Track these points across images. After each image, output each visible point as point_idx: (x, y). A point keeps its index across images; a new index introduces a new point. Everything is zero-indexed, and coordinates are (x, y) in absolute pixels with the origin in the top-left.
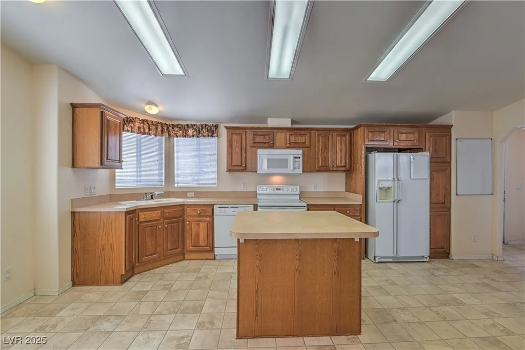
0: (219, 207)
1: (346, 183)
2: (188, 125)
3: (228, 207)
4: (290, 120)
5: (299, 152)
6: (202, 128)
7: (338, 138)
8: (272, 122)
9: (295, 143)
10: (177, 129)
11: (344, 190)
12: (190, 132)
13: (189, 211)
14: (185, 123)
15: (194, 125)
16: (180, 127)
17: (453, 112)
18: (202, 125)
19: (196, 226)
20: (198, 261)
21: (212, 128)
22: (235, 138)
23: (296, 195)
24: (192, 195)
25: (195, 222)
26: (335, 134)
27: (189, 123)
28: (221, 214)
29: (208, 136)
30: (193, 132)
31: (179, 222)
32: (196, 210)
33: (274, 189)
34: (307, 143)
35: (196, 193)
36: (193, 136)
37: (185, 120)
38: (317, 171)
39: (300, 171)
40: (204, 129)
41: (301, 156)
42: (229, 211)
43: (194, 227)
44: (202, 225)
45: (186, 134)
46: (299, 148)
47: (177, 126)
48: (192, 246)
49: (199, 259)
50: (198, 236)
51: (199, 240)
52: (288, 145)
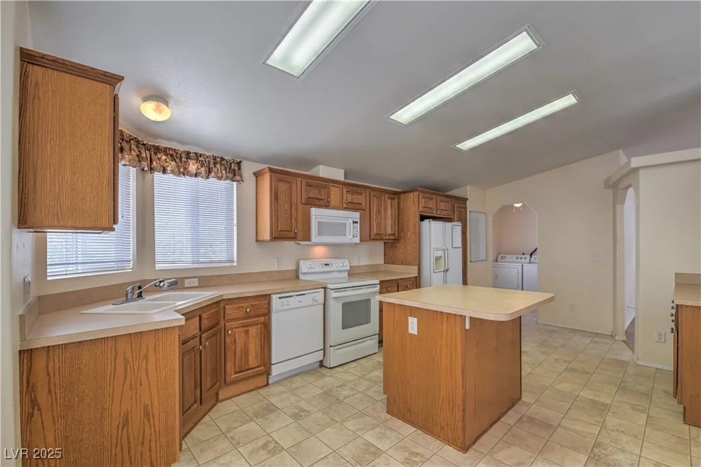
0: (280, 298)
1: (385, 254)
2: (188, 153)
3: (291, 296)
4: (343, 171)
5: (356, 215)
6: (215, 163)
7: (389, 201)
8: (323, 171)
9: (352, 203)
10: (164, 157)
11: (383, 263)
12: (193, 167)
13: (231, 311)
14: (181, 148)
15: (201, 156)
16: (173, 155)
17: (468, 187)
18: (215, 158)
19: (243, 335)
20: (243, 395)
21: (233, 165)
22: (283, 187)
23: (345, 271)
24: (195, 282)
25: (240, 329)
26: (387, 196)
27: (192, 149)
28: (283, 308)
29: (227, 178)
30: (198, 169)
31: (217, 334)
32: (242, 307)
33: (322, 264)
34: (363, 205)
35: (200, 278)
36: (196, 175)
37: (182, 143)
38: (373, 240)
39: (357, 240)
40: (218, 166)
41: (358, 220)
42: (294, 301)
43: (240, 339)
44: (253, 331)
45: (185, 169)
46: (356, 210)
47: (166, 151)
48: (236, 373)
49: (244, 393)
50: (246, 352)
51: (248, 358)
52: (345, 205)
